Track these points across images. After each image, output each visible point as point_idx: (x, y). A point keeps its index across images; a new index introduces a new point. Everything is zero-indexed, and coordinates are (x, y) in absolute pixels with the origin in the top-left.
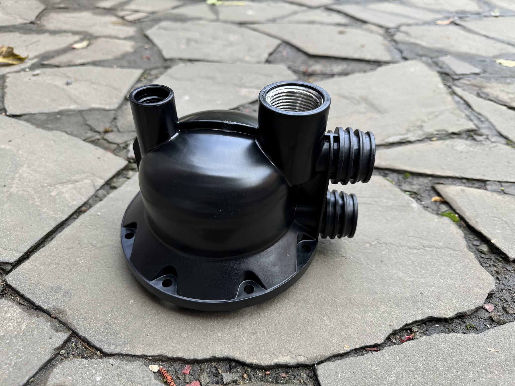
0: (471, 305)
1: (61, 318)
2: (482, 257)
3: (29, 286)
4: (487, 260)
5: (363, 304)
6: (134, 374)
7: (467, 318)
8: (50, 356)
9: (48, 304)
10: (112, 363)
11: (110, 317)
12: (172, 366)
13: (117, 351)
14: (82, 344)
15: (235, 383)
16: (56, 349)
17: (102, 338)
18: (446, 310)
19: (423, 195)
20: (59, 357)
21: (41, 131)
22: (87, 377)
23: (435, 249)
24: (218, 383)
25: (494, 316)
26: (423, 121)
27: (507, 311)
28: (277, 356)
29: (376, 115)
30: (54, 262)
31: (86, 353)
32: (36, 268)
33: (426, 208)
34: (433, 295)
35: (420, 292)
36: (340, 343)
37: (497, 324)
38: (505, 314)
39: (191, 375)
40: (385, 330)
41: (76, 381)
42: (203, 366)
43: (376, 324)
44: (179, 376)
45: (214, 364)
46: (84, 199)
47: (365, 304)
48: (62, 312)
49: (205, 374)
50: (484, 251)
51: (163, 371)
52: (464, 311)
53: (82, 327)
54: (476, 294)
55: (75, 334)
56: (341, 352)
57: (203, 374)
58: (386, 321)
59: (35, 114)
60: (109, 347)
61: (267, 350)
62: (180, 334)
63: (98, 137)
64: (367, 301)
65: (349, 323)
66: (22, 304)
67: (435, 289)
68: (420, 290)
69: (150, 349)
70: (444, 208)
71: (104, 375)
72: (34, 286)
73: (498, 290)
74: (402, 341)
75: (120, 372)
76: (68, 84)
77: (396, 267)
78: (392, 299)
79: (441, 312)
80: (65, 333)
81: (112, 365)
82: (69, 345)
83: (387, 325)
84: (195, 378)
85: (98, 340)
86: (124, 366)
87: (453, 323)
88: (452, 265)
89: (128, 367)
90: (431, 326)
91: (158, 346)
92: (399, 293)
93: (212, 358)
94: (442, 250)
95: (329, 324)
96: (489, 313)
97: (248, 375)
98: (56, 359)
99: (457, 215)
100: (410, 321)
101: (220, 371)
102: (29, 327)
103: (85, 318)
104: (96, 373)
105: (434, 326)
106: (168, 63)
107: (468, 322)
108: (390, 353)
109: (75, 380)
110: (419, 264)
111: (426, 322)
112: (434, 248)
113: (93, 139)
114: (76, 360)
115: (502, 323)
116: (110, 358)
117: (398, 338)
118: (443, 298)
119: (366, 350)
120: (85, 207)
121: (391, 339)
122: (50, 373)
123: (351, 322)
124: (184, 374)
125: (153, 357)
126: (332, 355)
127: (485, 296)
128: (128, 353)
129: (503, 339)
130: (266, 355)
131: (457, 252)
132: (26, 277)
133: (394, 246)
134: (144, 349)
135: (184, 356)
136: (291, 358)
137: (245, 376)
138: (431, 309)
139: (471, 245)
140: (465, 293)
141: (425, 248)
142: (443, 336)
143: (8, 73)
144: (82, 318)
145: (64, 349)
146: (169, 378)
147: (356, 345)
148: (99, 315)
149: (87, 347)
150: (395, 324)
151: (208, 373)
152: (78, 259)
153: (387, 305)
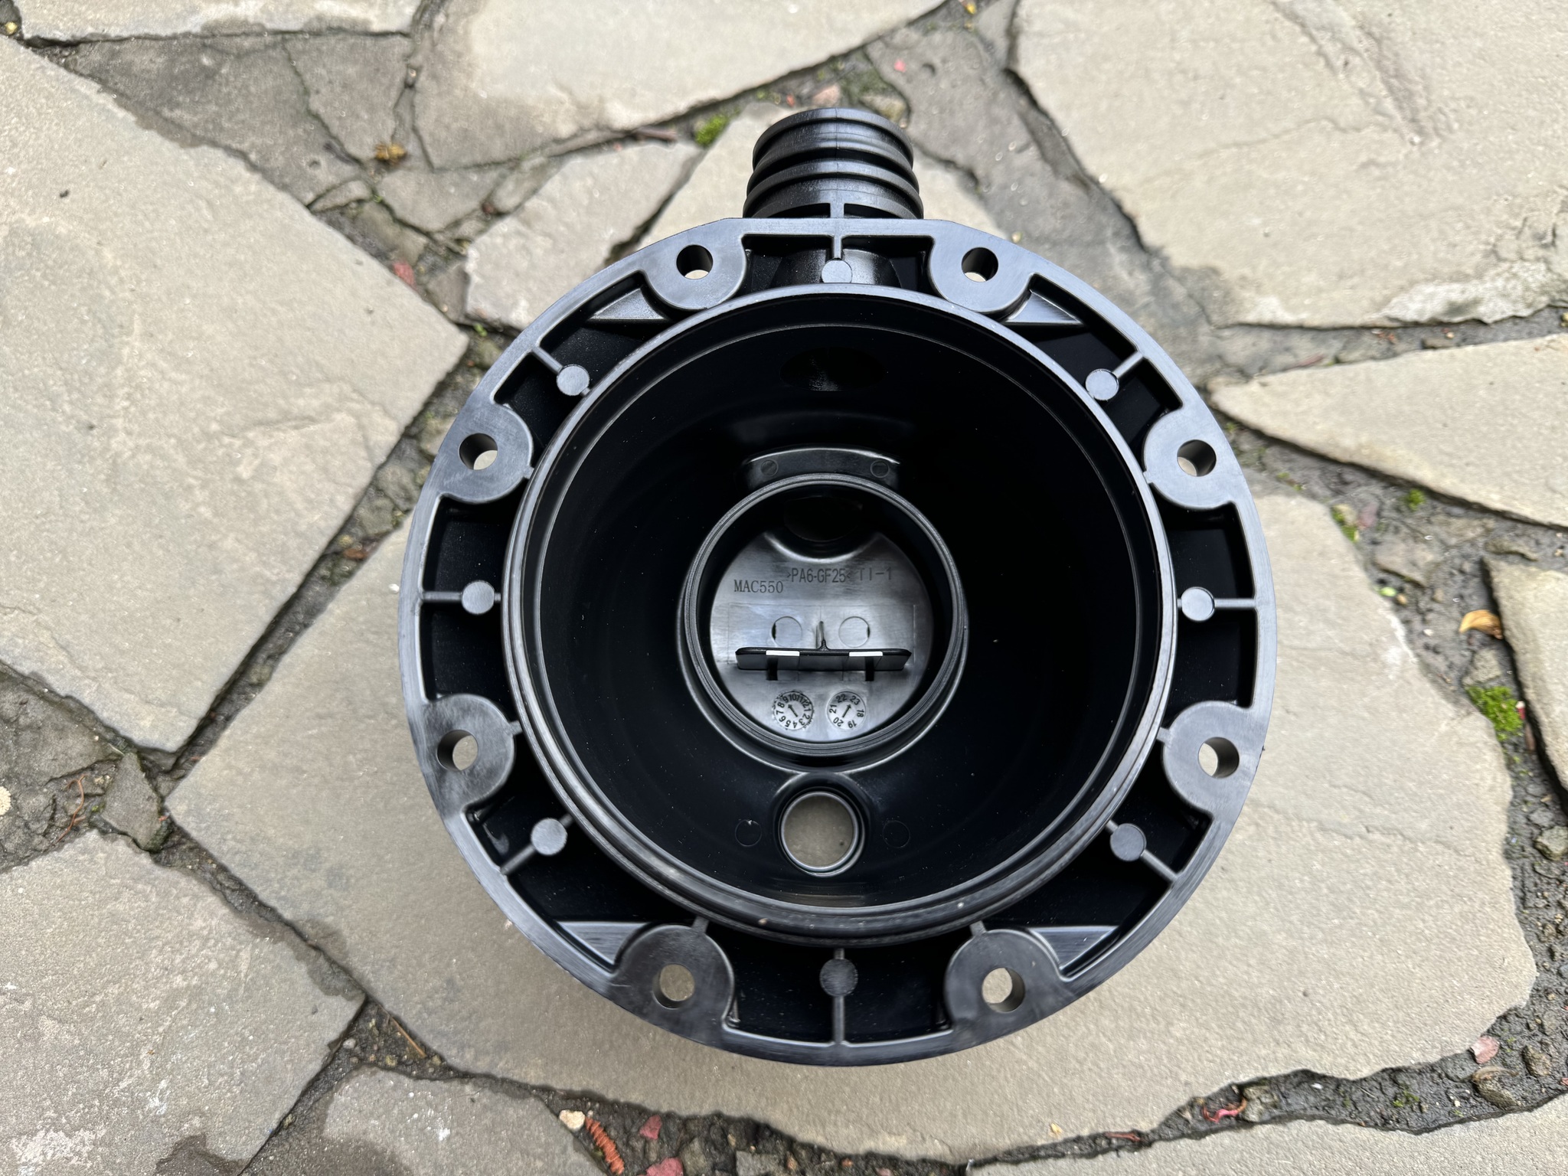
0: (1434, 1047)
1: (334, 953)
2: (1534, 871)
4: (1548, 884)
5: (1132, 1009)
6: (526, 1132)
8: (320, 1062)
9: (294, 904)
10: (472, 1095)
11: (456, 964)
12: (615, 1112)
13: (481, 1066)
14: (395, 1027)
16: (330, 1045)
17: (441, 1025)
18: (1356, 1057)
19: (1440, 594)
20: (343, 1057)
22: (417, 1127)
23: (1400, 841)
24: (727, 1171)
25: (1486, 1077)
27: (1531, 1066)
28: (873, 1133)
29: (1397, 145)
31: (406, 1051)
32: (241, 780)
33: (1431, 652)
34: (1335, 1004)
35: (1302, 989)
36: (1042, 1118)
37: (1484, 1101)
38: (1519, 1077)
39: (662, 1143)
40: (1168, 1096)
41: (390, 1133)
42: (692, 1123)
43: (1149, 1074)
44: (633, 1143)
46: (343, 503)
47: (1135, 1009)
48: (332, 934)
49: (695, 1145)
50: (1552, 851)
51: (593, 1127)
53: (388, 987)
54: (1464, 1013)
55: (368, 1002)
56: (1040, 1142)
57: (691, 1144)
58: (1180, 1068)
60: (460, 1054)
61: (853, 1112)
62: (636, 1039)
63: (357, 186)
64: (1146, 999)
65: (1078, 1061)
67: (1348, 984)
68: (1306, 981)
69: (561, 1073)
70: (1489, 666)
71: (455, 1125)
72: (248, 840)
75: (493, 1122)
77: (1259, 894)
79: (1339, 1060)
80: (347, 999)
81: (473, 1101)
82: (361, 1025)
83: (1180, 1081)
84: (672, 1150)
85: (431, 1031)
86: (500, 1108)
88: (1430, 907)
89: (511, 1111)
91: (582, 1067)
92: (1240, 985)
94: (1421, 847)
95: (1024, 1057)
96: (1475, 1065)
97: (799, 1163)
98: (337, 1060)
99: (1521, 705)
100: (1244, 1078)
101: (732, 1141)
102: (258, 972)
103: (393, 961)
104: (435, 1118)
105: (1306, 1086)
109: (389, 1129)
110: (1331, 890)
112: (1399, 837)
113: (339, 199)
114: (385, 1075)
116: (466, 1082)
118: (1361, 1017)
119: (1108, 1140)
120: (355, 538)
122: (328, 1102)
123: (1085, 1059)
124: (644, 1139)
126: (1015, 1147)
127: (1484, 1024)
128: (510, 1076)
131: (1462, 862)
132: (221, 808)
134: (547, 1072)
135: (645, 1103)
136: (911, 1142)
137: (792, 1163)
138: (1315, 1047)
139: (1521, 823)
140: (1433, 1008)
141: (1371, 836)
144: (384, 961)
145: (352, 1036)
146: (609, 1148)
147: (1082, 1127)
148: (427, 956)
149: (407, 1036)
150: (1201, 1080)
151: (703, 1142)
153: (1197, 1019)
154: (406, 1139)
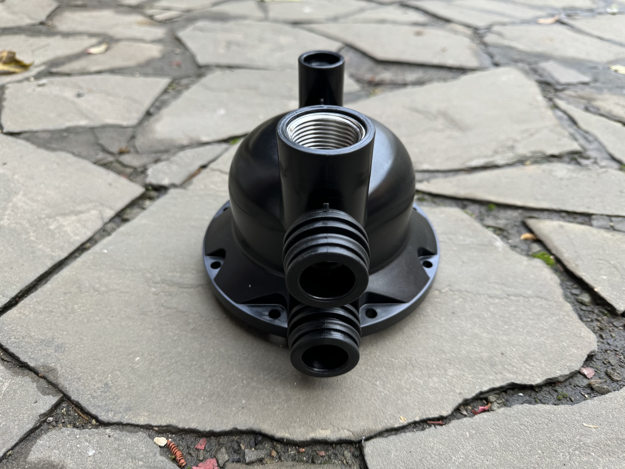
0: (565, 368)
1: (51, 378)
2: (582, 310)
3: (15, 338)
4: (589, 313)
5: (427, 366)
6: (136, 448)
7: (560, 385)
8: (33, 424)
9: (36, 360)
10: (109, 434)
11: (110, 377)
12: (183, 439)
13: (116, 419)
14: (75, 410)
15: (261, 462)
16: (41, 415)
17: (99, 403)
18: (532, 375)
19: (510, 231)
20: (45, 426)
21: (43, 153)
22: (78, 451)
23: (522, 298)
24: (240, 462)
25: (594, 383)
26: (515, 141)
27: (612, 378)
28: (314, 430)
29: (457, 134)
30: (47, 309)
31: (78, 421)
32: (24, 317)
33: (514, 247)
34: (516, 356)
35: (500, 352)
36: (395, 415)
37: (597, 393)
38: (608, 382)
39: (207, 450)
40: (453, 400)
41: (63, 456)
42: (222, 440)
43: (441, 391)
44: (191, 452)
45: (236, 438)
46: (89, 234)
47: (429, 366)
48: (53, 370)
49: (223, 450)
50: (585, 302)
51: (171, 445)
52: (556, 376)
53: (75, 389)
54: (572, 355)
55: (65, 398)
56: (396, 426)
57: (221, 450)
58: (455, 387)
59: (36, 132)
60: (106, 414)
61: (303, 421)
62: (195, 400)
63: (110, 158)
64: (433, 362)
65: (407, 389)
66: (5, 361)
67: (519, 348)
68: (501, 349)
69: (156, 418)
70: (536, 248)
71: (98, 449)
72: (21, 338)
73: (601, 351)
74: (475, 413)
75: (119, 445)
76: (79, 95)
77: (471, 321)
78: (464, 360)
79: (525, 377)
80: (53, 396)
81: (109, 436)
82: (58, 411)
83: (456, 392)
84: (212, 454)
85: (93, 406)
86: (123, 438)
87: (541, 391)
88: (543, 319)
89: (129, 439)
90: (513, 395)
91: (167, 414)
92: (473, 353)
93: (234, 430)
94: (531, 300)
95: (382, 390)
96: (587, 379)
97: (278, 453)
98: (42, 427)
99: (552, 257)
100: (485, 389)
101: (243, 447)
102: (11, 389)
103: (79, 379)
104: (88, 446)
105: (516, 395)
106: (203, 70)
107: (561, 390)
108: (459, 428)
109: (63, 454)
110: (501, 316)
111: (507, 389)
113: (105, 161)
114: (65, 430)
115: (602, 392)
116: (107, 427)
117: (469, 409)
118: (529, 360)
119: (428, 424)
120: (90, 243)
121: (461, 411)
122: (33, 445)
123: (411, 388)
124: (198, 450)
125: (161, 428)
126: (384, 429)
127: (583, 358)
128: (130, 422)
129: (604, 412)
130: (300, 428)
131: (549, 303)
132: (12, 327)
133: (469, 295)
134: (150, 418)
135: (198, 427)
136: (332, 432)
137: (274, 453)
138: (513, 373)
139: (569, 294)
140: (558, 354)
141: (510, 298)
142: (527, 408)
143: (9, 83)
144: (76, 379)
145: (52, 416)
146: (178, 454)
147: (415, 417)
148: (97, 375)
149: (81, 414)
150: (466, 391)
151: (228, 449)
152: (76, 306)
153: (457, 368)
154: (71, 457)
